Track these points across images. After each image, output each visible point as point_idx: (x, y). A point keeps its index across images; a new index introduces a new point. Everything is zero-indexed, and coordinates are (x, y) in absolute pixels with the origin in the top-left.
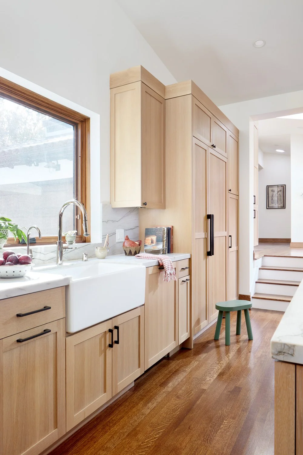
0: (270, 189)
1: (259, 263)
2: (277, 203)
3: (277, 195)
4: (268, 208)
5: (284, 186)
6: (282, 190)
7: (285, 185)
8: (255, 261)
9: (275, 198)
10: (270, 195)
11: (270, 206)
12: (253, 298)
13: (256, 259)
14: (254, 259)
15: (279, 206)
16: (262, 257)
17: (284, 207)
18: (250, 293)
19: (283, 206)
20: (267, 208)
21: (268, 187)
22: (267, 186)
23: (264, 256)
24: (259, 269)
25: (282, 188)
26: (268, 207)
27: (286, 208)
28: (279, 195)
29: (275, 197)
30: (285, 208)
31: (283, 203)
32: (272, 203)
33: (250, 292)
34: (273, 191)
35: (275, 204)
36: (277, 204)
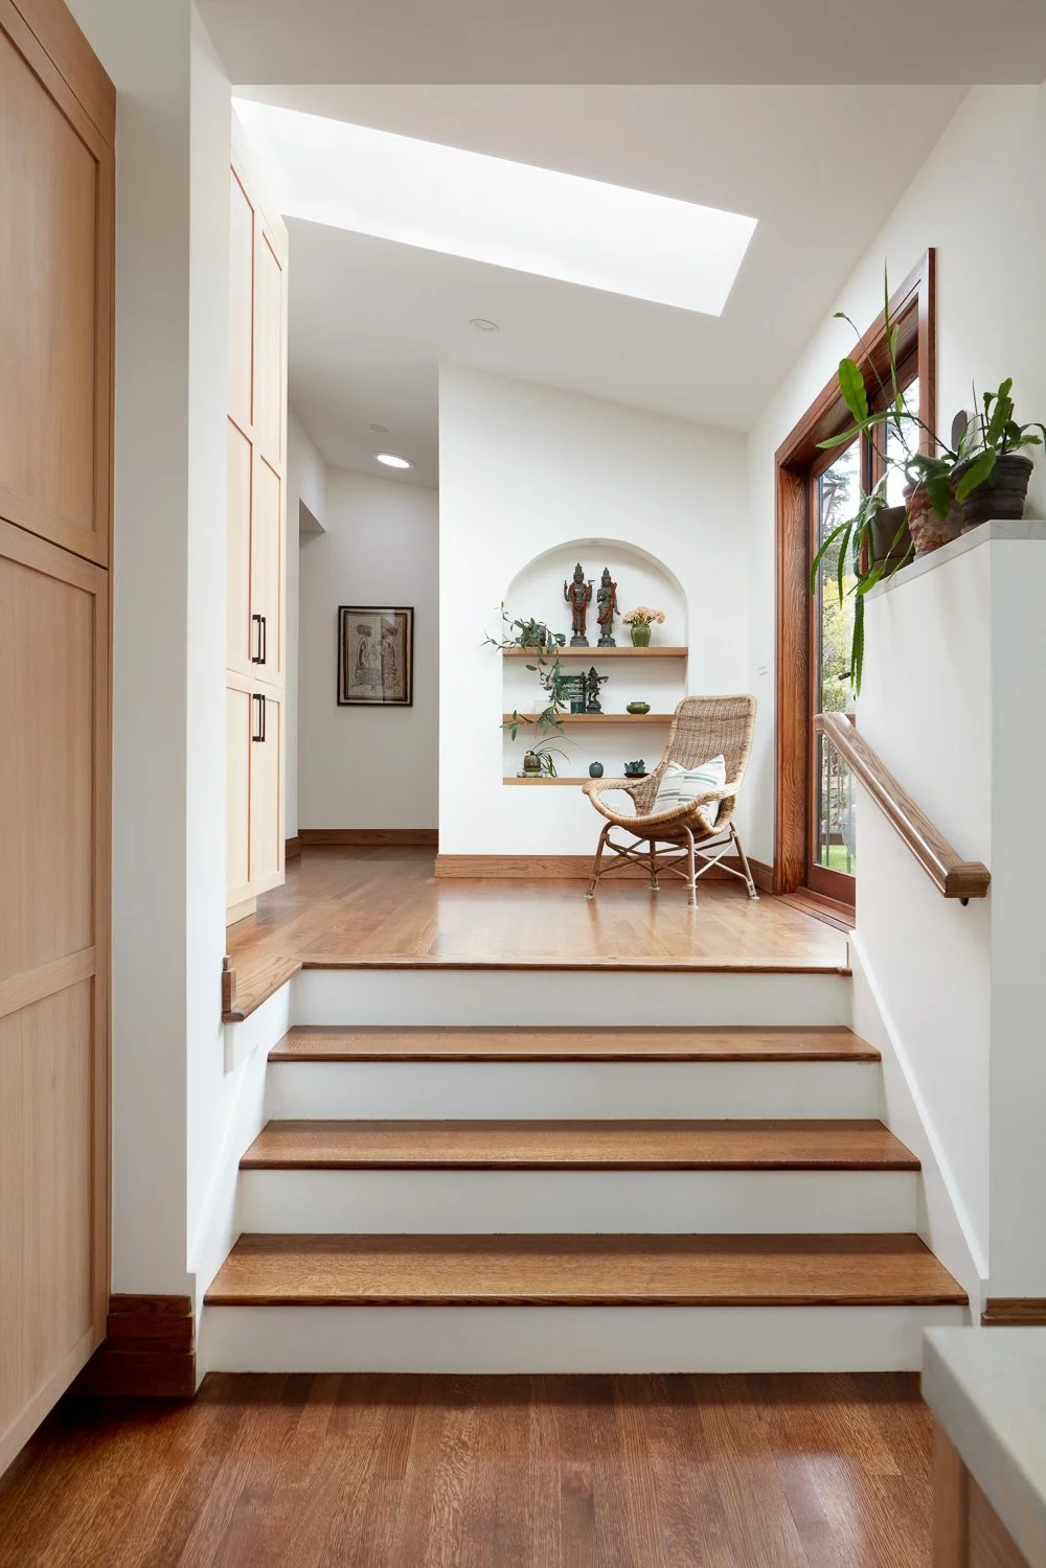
0: (353, 621)
1: (268, 1025)
2: (380, 682)
3: (379, 648)
4: (342, 700)
5: (409, 613)
6: (401, 630)
7: (412, 609)
8: (238, 1026)
9: (374, 663)
10: (353, 647)
11: (351, 693)
12: (210, 1302)
13: (240, 1018)
14: (229, 1016)
15: (389, 693)
16: (293, 976)
17: (406, 700)
18: (193, 1276)
19: (401, 695)
20: (339, 704)
21: (344, 612)
22: (340, 608)
23: (306, 967)
24: (269, 1061)
25: (401, 619)
26: (345, 699)
27: (414, 703)
28: (388, 650)
29: (372, 657)
30: (411, 705)
31: (402, 684)
32: (362, 681)
33: (190, 1269)
34: (365, 631)
35: (373, 687)
36: (379, 688)
